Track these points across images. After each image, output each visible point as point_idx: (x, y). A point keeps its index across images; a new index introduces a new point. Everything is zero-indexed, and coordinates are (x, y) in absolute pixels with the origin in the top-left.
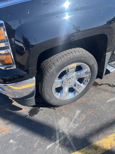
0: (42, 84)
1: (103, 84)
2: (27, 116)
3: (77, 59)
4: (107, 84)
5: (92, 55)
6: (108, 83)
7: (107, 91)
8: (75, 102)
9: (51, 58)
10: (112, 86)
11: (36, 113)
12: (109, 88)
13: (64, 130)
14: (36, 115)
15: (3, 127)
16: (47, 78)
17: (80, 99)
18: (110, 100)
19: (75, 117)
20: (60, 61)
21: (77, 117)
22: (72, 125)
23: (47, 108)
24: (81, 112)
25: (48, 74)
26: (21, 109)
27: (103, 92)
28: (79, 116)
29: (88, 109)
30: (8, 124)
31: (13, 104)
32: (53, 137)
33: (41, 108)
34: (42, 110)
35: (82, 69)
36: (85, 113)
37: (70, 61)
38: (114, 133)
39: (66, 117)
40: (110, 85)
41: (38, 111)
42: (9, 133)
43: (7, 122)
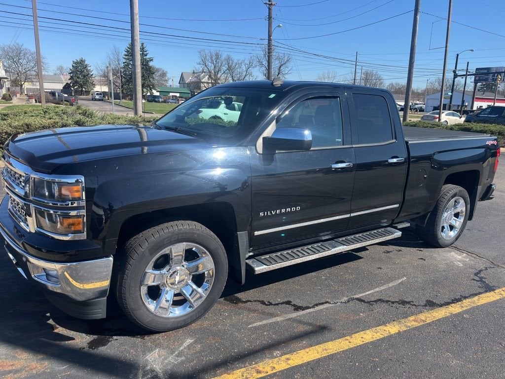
0: (124, 273)
1: (251, 301)
2: (84, 348)
3: (185, 235)
4: (259, 301)
5: (212, 233)
6: (261, 299)
7: (254, 311)
8: (188, 328)
9: (145, 232)
10: (268, 303)
11: (104, 345)
12: (260, 306)
13: (155, 366)
14: (102, 348)
15: (33, 363)
16: (132, 263)
17: (199, 323)
18: (255, 325)
19: (181, 348)
20: (157, 236)
21: (185, 348)
22: (171, 359)
23: (127, 337)
24: (195, 342)
25: (135, 256)
26: (73, 339)
27: (246, 313)
28: (189, 347)
29: (209, 336)
30: (43, 359)
31: (56, 331)
32: (132, 375)
33: (115, 337)
34: (116, 340)
35: (198, 257)
36: (201, 343)
37: (172, 238)
38: (245, 367)
39: (163, 349)
40: (263, 303)
41: (109, 342)
42: (44, 371)
43: (40, 357)
